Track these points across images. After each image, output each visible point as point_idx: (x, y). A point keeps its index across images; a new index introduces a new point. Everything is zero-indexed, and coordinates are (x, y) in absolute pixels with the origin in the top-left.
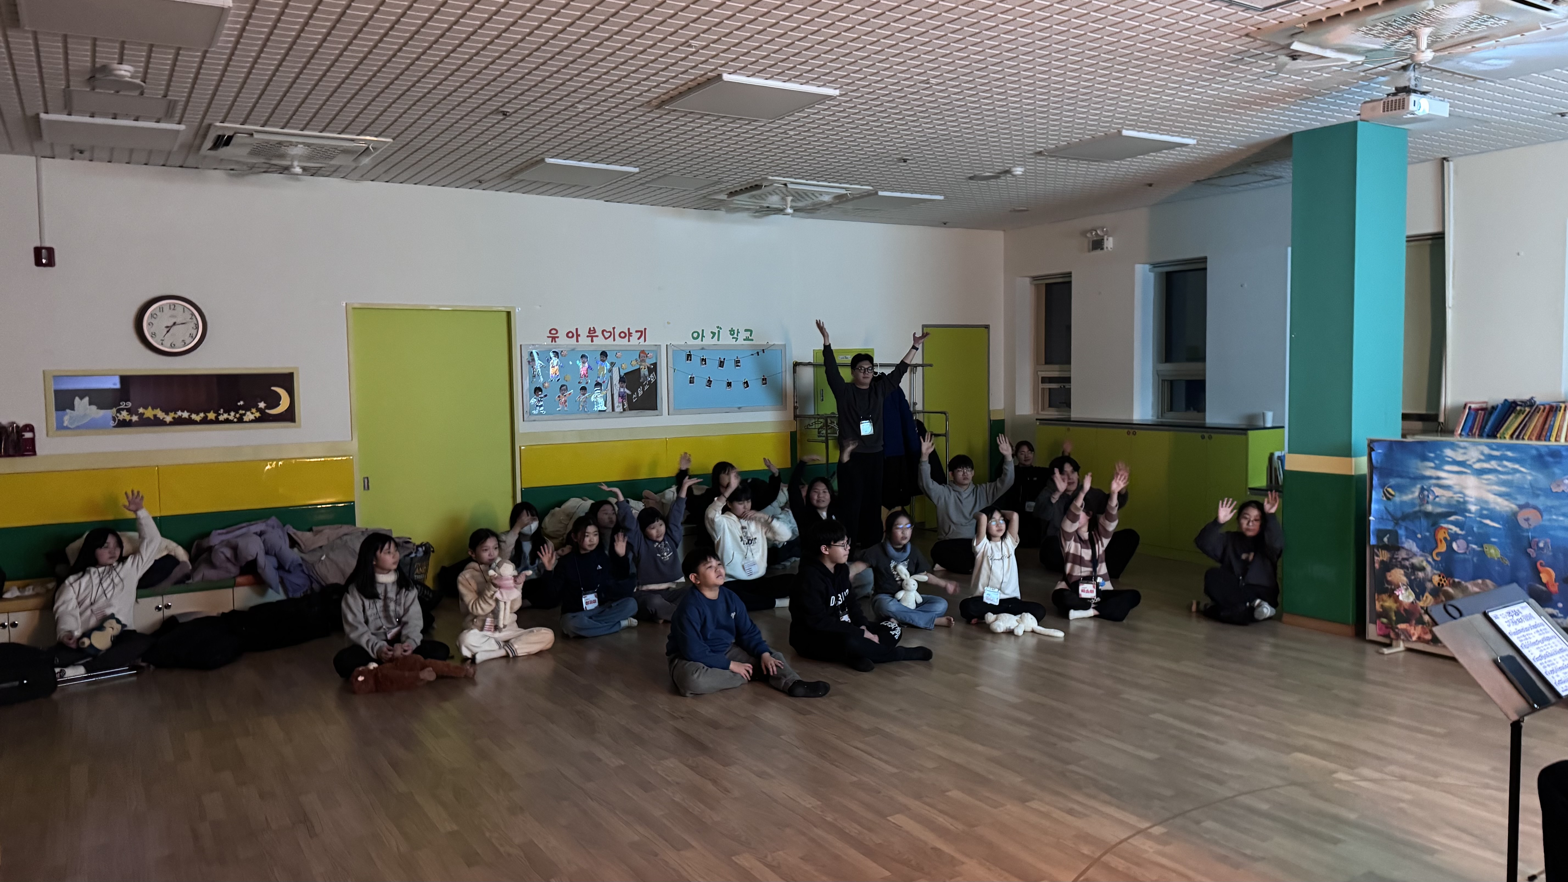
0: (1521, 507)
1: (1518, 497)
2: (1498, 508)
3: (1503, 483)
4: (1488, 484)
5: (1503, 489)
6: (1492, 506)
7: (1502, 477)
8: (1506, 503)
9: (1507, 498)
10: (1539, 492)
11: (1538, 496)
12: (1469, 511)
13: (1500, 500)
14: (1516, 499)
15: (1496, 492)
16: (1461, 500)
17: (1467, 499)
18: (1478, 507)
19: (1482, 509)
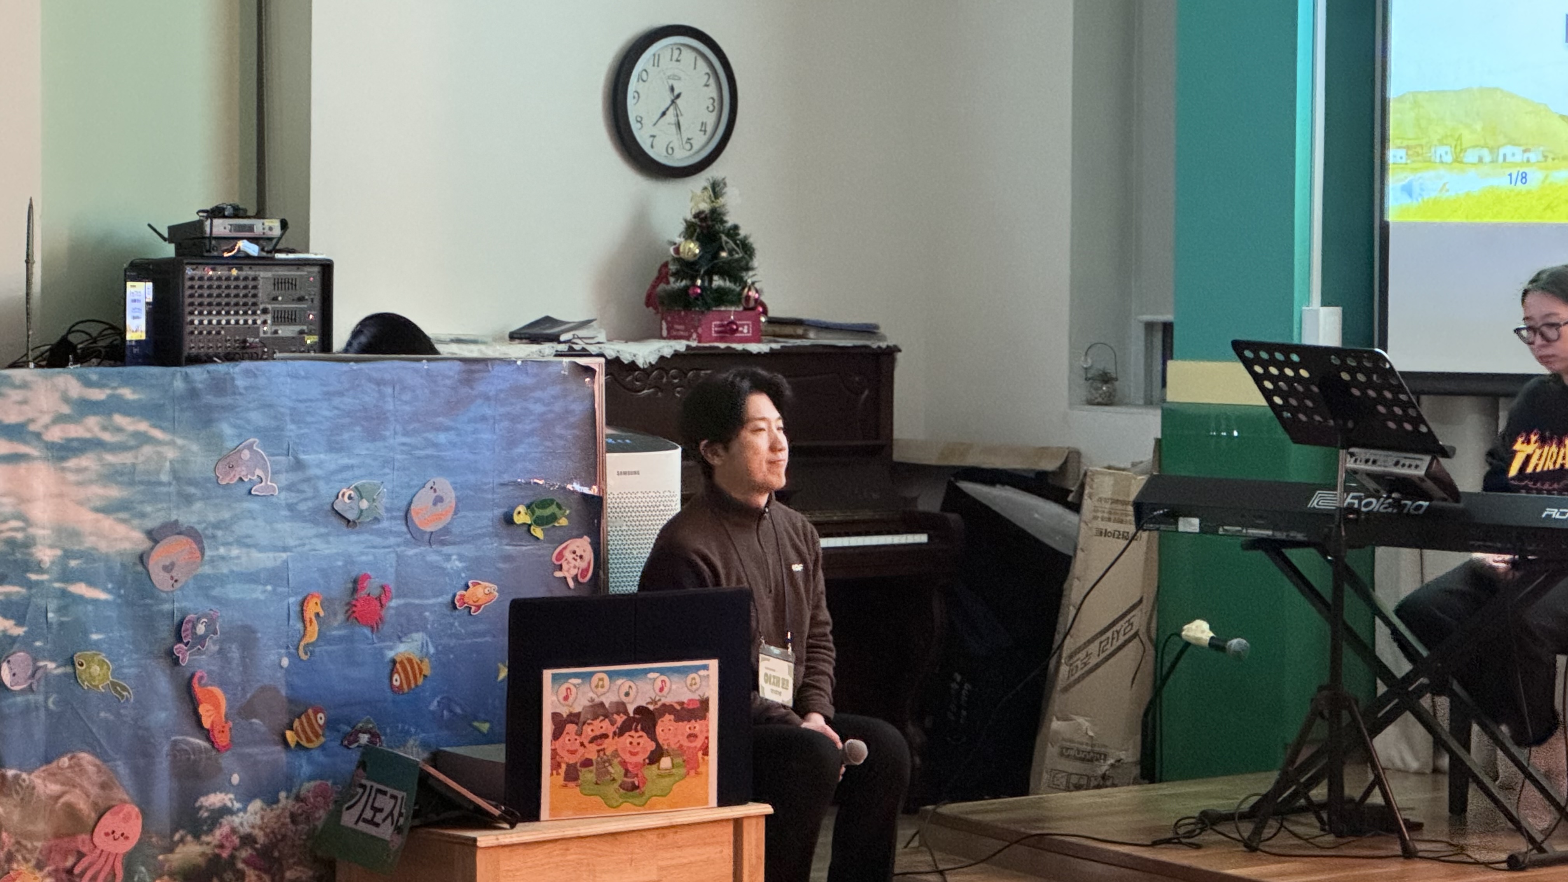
0: (154, 536)
1: (149, 509)
2: (103, 546)
3: (112, 476)
4: (79, 484)
5: (115, 492)
6: (89, 542)
7: (110, 458)
8: (121, 530)
9: (123, 515)
10: (192, 490)
11: (188, 499)
12: (39, 568)
13: (107, 523)
14: (143, 515)
15: (98, 504)
16: (19, 536)
17: (32, 531)
18: (59, 552)
19: (68, 555)
